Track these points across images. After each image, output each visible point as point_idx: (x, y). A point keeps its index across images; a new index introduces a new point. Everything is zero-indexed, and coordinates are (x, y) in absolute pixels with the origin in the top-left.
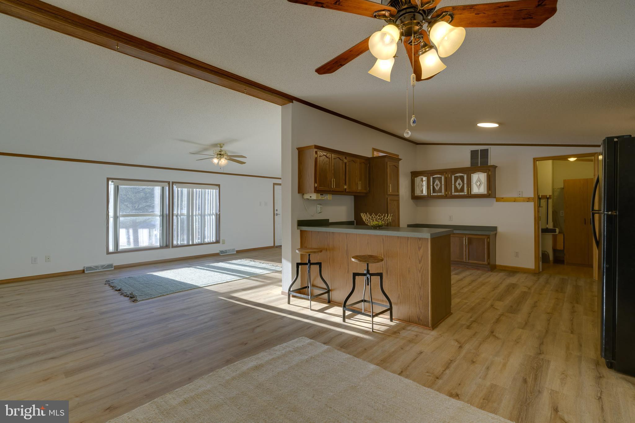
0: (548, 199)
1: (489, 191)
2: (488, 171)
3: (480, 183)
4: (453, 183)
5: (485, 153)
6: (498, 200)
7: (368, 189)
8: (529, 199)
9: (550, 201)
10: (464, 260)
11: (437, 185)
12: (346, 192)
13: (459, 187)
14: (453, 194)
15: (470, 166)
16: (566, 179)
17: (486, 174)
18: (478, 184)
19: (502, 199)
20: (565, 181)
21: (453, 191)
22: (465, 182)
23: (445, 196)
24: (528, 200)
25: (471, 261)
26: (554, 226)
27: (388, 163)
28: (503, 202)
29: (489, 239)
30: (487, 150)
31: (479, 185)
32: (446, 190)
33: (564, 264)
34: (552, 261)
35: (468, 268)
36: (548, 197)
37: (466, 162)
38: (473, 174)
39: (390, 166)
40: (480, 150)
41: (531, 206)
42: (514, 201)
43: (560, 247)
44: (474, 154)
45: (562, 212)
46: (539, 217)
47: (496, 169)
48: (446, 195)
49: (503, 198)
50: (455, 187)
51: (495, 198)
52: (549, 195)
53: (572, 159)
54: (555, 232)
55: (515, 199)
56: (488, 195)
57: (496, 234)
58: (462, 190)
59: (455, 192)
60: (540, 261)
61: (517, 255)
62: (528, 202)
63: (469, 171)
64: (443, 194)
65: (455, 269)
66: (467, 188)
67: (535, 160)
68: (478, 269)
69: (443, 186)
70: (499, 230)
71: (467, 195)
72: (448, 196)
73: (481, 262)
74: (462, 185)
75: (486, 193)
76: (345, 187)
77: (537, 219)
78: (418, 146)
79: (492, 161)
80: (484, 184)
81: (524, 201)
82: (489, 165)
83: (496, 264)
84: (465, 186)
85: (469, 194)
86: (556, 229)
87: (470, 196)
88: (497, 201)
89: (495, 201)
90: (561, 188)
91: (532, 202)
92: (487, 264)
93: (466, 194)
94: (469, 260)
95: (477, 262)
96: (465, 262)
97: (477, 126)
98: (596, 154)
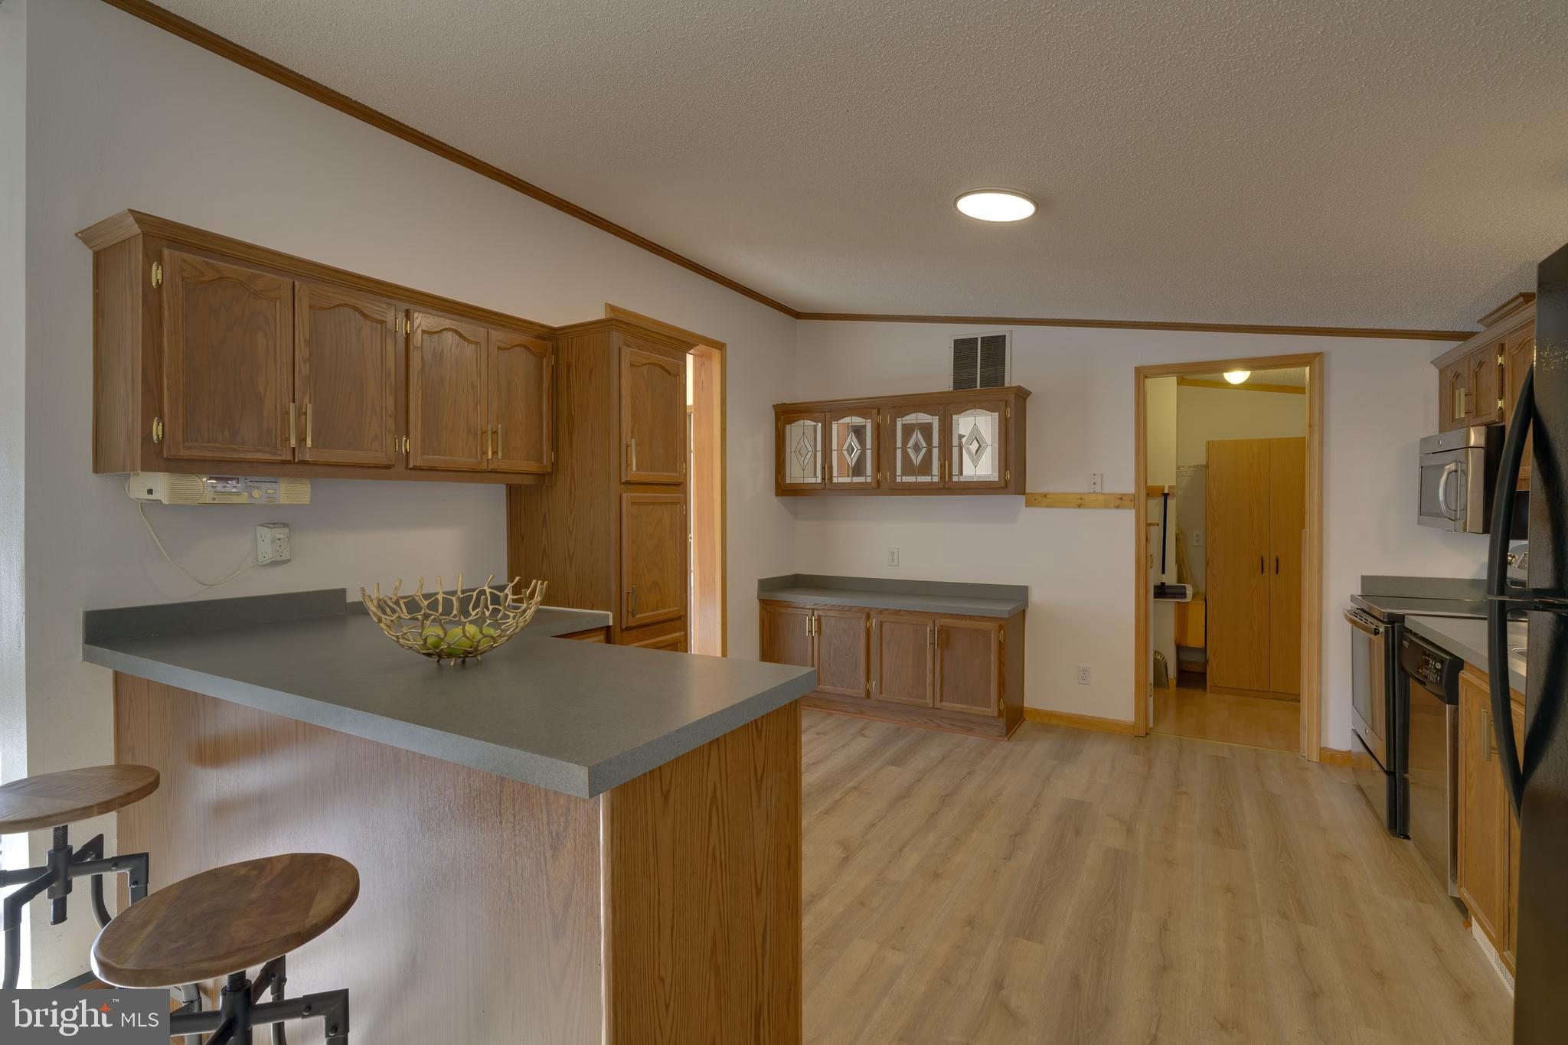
0: (1166, 496)
1: (1006, 470)
2: (1002, 405)
3: (980, 446)
4: (899, 444)
5: (995, 347)
6: (1033, 501)
7: (548, 457)
8: (1121, 499)
9: (1172, 503)
10: (929, 700)
11: (851, 450)
12: (407, 468)
13: (917, 459)
14: (898, 480)
15: (952, 389)
16: (1212, 439)
17: (996, 415)
18: (974, 446)
19: (1044, 499)
20: (1210, 445)
21: (899, 472)
22: (935, 442)
23: (874, 485)
24: (1119, 502)
25: (947, 705)
26: (1180, 579)
27: (626, 350)
28: (1047, 506)
29: (1002, 632)
30: (1001, 339)
31: (976, 453)
32: (878, 467)
33: (1205, 689)
34: (1175, 682)
35: (939, 726)
36: (1166, 492)
37: (942, 379)
38: (957, 416)
39: (632, 365)
40: (983, 339)
41: (1126, 519)
42: (1079, 506)
43: (1195, 639)
44: (963, 348)
45: (1197, 535)
46: (1149, 555)
47: (1027, 400)
48: (878, 482)
49: (1045, 496)
50: (906, 457)
51: (1024, 494)
52: (1169, 486)
53: (1237, 377)
54: (1184, 595)
55: (1081, 499)
56: (1003, 485)
57: (1024, 611)
58: (925, 468)
59: (904, 473)
60: (1151, 696)
61: (1084, 675)
62: (1118, 507)
63: (946, 406)
64: (869, 480)
65: (898, 729)
66: (939, 460)
67: (1143, 374)
68: (969, 731)
69: (869, 453)
70: (1034, 597)
71: (941, 486)
72: (884, 487)
73: (977, 709)
74: (924, 450)
75: (997, 479)
76: (406, 445)
77: (1142, 565)
78: (800, 322)
79: (1015, 375)
80: (990, 448)
81: (1106, 506)
82: (1006, 385)
83: (1025, 705)
84: (935, 452)
85: (947, 480)
86: (1185, 588)
87: (950, 487)
88: (1028, 504)
89: (1024, 505)
90: (1197, 466)
91: (1130, 508)
92: (996, 715)
93: (936, 479)
94: (941, 701)
95: (966, 706)
96: (931, 706)
97: (960, 212)
98: (1318, 358)
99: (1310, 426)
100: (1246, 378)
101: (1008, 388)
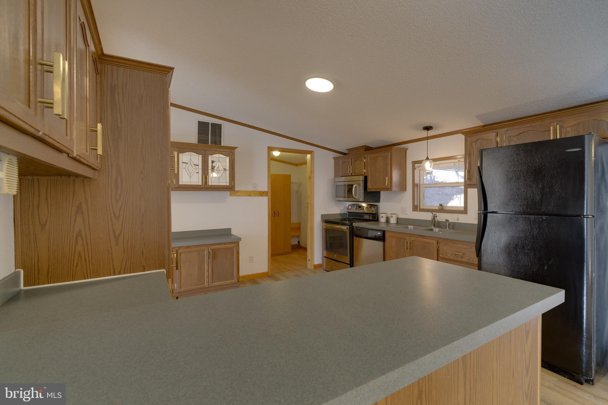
1: (232, 181)
2: (231, 154)
4: (181, 166)
5: (217, 129)
6: (233, 194)
8: (264, 193)
10: (206, 284)
14: (180, 183)
15: (197, 143)
17: (228, 158)
19: (237, 193)
22: (200, 167)
25: (215, 284)
28: (238, 196)
29: (238, 247)
30: (220, 126)
37: (193, 138)
40: (212, 124)
41: (266, 201)
42: (250, 196)
44: (202, 126)
53: (276, 153)
55: (251, 193)
56: (231, 187)
61: (252, 259)
62: (264, 196)
66: (202, 175)
67: (270, 150)
71: (203, 187)
73: (229, 282)
75: (228, 185)
79: (226, 141)
81: (259, 195)
84: (200, 171)
85: (207, 184)
88: (231, 195)
89: (229, 195)
91: (267, 197)
92: (236, 282)
93: (200, 184)
94: (212, 283)
95: (224, 282)
96: (208, 287)
97: (306, 87)
98: (313, 152)
99: (311, 172)
100: (279, 154)
101: (222, 146)
